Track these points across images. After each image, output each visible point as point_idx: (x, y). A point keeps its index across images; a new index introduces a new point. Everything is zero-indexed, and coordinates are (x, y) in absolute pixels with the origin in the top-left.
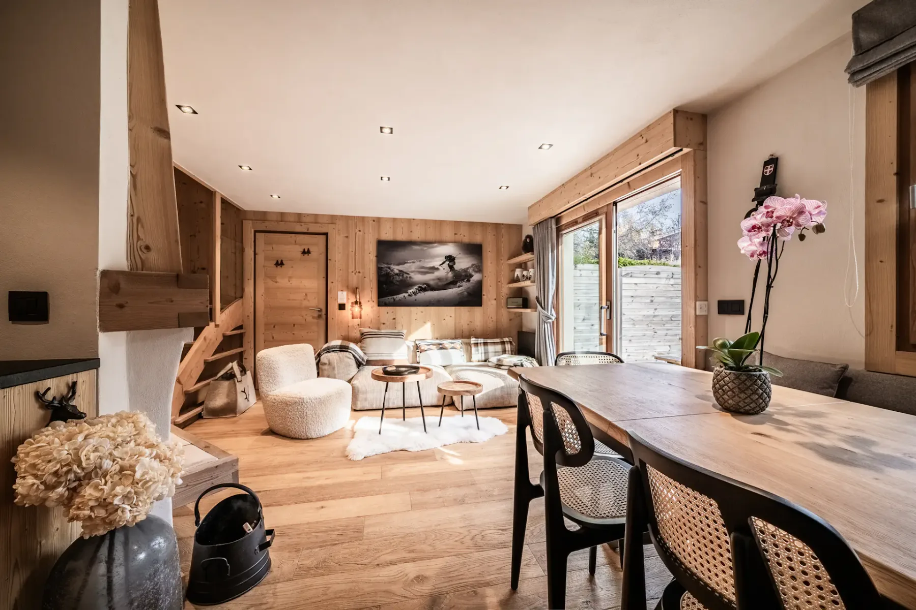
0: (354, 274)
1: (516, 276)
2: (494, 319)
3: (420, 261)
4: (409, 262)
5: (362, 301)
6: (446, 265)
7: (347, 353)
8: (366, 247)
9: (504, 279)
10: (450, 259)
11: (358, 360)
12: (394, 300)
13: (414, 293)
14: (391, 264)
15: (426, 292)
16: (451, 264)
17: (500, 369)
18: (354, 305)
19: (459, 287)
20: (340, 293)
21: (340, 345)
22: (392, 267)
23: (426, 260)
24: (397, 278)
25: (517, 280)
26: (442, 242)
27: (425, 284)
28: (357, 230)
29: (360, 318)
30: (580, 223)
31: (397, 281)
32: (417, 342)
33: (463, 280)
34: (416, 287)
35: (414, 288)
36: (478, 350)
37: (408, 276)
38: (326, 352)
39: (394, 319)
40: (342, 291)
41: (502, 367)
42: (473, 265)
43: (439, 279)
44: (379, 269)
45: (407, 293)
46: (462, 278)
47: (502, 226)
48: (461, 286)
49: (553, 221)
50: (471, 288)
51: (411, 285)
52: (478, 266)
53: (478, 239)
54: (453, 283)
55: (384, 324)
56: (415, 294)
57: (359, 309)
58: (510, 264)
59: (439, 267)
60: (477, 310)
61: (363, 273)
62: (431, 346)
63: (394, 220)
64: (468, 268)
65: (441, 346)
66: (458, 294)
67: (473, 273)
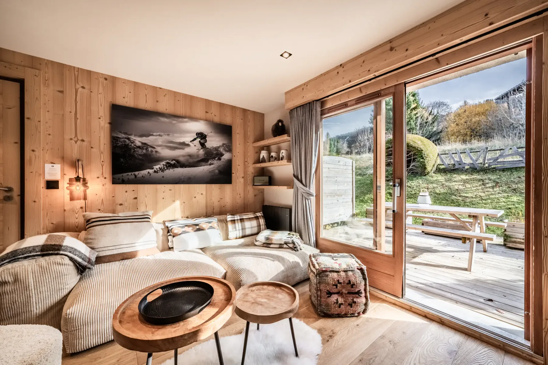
0: (73, 142)
1: (261, 157)
2: (242, 195)
3: (168, 135)
4: (154, 134)
5: (88, 177)
6: (197, 142)
7: (58, 257)
8: (94, 108)
9: (251, 160)
10: (202, 136)
11: (79, 264)
12: (136, 176)
13: (160, 169)
14: (131, 135)
15: (176, 169)
16: (202, 141)
17: (270, 247)
18: (74, 183)
19: (210, 165)
20: (48, 166)
21: (43, 246)
22: (133, 138)
23: (175, 135)
24: (140, 151)
25: (263, 161)
26: (193, 118)
27: (174, 160)
28: (78, 86)
29: (85, 198)
30: (351, 106)
31: (140, 155)
32: (168, 224)
33: (214, 158)
34: (164, 163)
35: (162, 164)
36: (235, 228)
37: (154, 150)
38: (9, 262)
39: (136, 198)
40: (52, 163)
41: (272, 246)
42: (223, 144)
43: (190, 156)
44: (114, 140)
45: (153, 169)
46: (213, 156)
47: (249, 112)
48: (212, 164)
49: (319, 104)
50: (222, 166)
51: (158, 160)
52: (229, 146)
53: (227, 120)
54: (204, 160)
55: (121, 205)
56: (162, 170)
57: (82, 188)
58: (254, 147)
59: (190, 144)
60: (227, 187)
61: (90, 142)
62: (186, 228)
63: (136, 84)
64: (219, 147)
65: (198, 227)
66: (210, 172)
67: (224, 152)
